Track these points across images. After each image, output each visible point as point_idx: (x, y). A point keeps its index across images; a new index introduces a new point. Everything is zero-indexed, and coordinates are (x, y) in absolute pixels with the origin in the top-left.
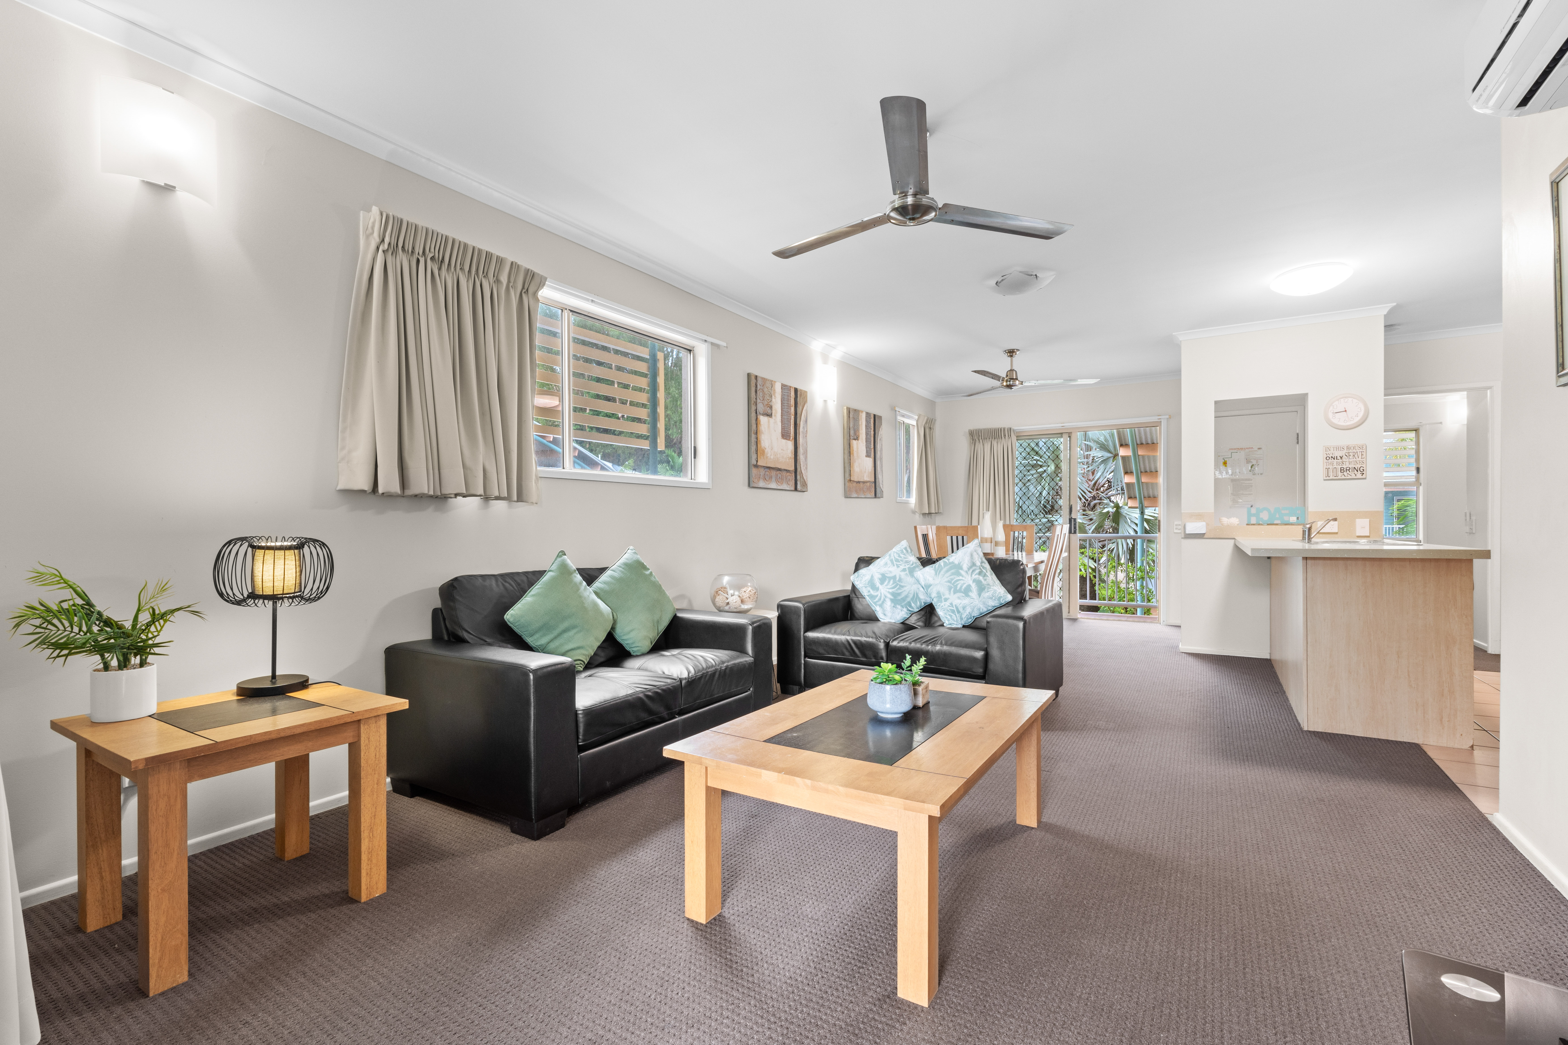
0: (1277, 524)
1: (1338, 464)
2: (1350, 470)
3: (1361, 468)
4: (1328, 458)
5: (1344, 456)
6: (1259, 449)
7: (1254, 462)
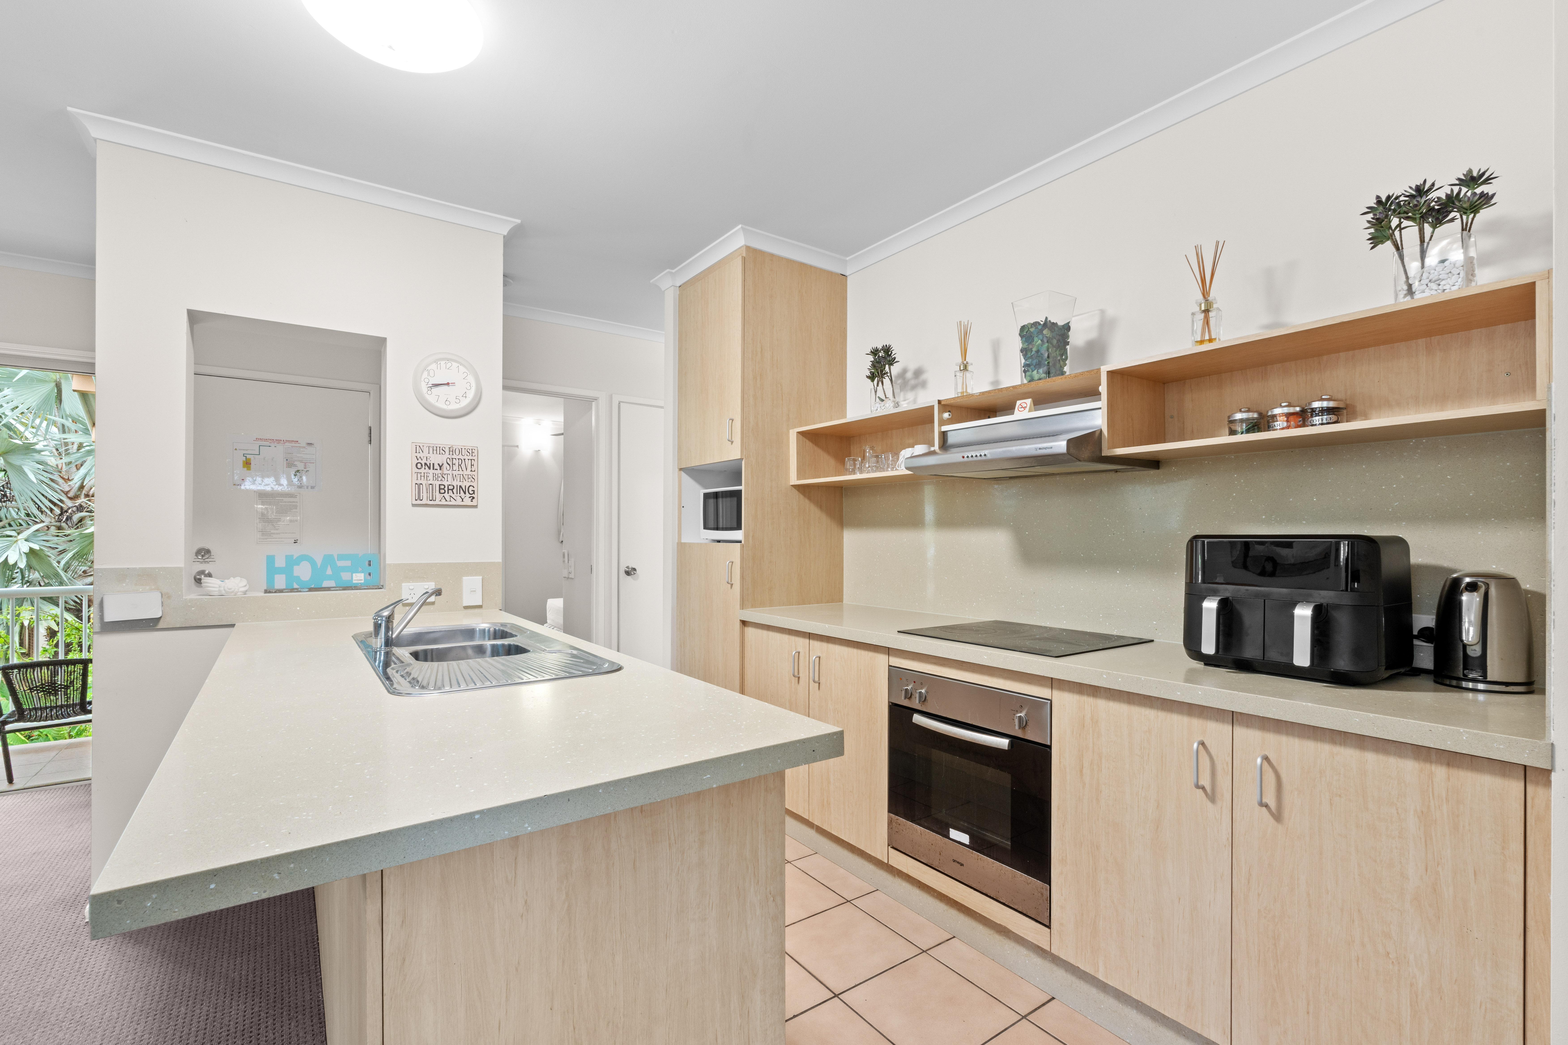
0: (328, 589)
1: (435, 477)
2: (455, 491)
3: (471, 488)
4: (419, 466)
5: (445, 465)
6: (310, 444)
7: (300, 466)
